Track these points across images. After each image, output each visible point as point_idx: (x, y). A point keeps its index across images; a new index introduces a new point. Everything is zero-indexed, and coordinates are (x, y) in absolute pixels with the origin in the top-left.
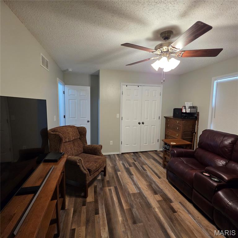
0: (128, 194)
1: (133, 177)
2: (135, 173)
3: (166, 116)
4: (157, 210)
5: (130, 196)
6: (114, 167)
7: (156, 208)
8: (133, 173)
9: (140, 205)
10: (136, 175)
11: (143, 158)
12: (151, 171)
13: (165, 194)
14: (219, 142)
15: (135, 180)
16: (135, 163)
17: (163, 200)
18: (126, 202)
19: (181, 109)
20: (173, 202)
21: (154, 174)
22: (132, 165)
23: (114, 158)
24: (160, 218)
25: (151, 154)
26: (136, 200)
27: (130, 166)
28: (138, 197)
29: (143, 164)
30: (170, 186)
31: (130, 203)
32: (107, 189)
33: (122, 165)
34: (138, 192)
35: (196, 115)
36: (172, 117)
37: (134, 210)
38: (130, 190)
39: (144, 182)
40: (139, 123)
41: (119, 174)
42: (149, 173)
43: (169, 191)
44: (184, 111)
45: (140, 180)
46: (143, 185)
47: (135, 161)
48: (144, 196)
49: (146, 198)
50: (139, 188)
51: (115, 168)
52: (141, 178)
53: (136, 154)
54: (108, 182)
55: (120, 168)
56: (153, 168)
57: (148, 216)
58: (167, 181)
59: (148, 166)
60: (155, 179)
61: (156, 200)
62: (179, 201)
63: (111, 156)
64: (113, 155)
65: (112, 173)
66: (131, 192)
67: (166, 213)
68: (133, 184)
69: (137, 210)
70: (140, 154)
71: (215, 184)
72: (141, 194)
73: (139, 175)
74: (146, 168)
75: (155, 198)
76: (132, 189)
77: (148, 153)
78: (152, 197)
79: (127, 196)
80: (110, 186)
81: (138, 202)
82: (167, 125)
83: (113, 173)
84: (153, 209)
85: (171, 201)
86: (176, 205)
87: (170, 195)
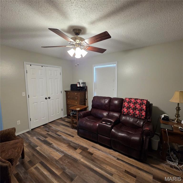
0: (56, 161)
1: (53, 146)
2: (53, 142)
3: (66, 90)
4: (82, 160)
5: (58, 162)
6: (29, 144)
7: (81, 159)
8: (51, 142)
9: (69, 164)
10: (55, 143)
11: (54, 127)
12: (65, 134)
13: (82, 146)
14: (103, 102)
15: (56, 147)
16: (49, 133)
17: (83, 150)
18: (57, 169)
19: (77, 85)
20: (89, 149)
21: (68, 136)
22: (47, 136)
23: (24, 136)
24: (86, 164)
25: (58, 121)
26: (64, 162)
27: (46, 137)
28: (65, 159)
29: (56, 132)
30: (82, 139)
31: (61, 167)
32: (32, 169)
33: (37, 140)
34: (63, 155)
35: (86, 88)
36: (70, 91)
37: (66, 171)
38: (55, 158)
39: (64, 145)
40: (46, 99)
41: (38, 150)
42: (64, 137)
43: (83, 143)
44: (78, 86)
45: (60, 145)
46: (64, 148)
47: (49, 132)
48: (69, 155)
49: (71, 156)
50: (62, 152)
51: (31, 145)
52: (60, 143)
53: (46, 125)
54: (30, 162)
55: (36, 144)
56: (65, 131)
57: (79, 168)
58: (78, 137)
59: (61, 132)
60: (70, 139)
61: (78, 153)
62: (91, 146)
63: (20, 136)
64: (22, 135)
65: (30, 151)
66: (57, 159)
67: (88, 158)
68: (55, 151)
69: (69, 169)
70: (49, 124)
71: (110, 126)
72: (66, 156)
73: (57, 142)
74: (60, 134)
75: (77, 153)
76: (57, 156)
77: (56, 122)
78: (75, 153)
79: (56, 163)
80: (35, 165)
81: (67, 163)
82: (68, 97)
83: (32, 151)
84: (79, 161)
85: (87, 149)
86: (91, 150)
87: (85, 145)
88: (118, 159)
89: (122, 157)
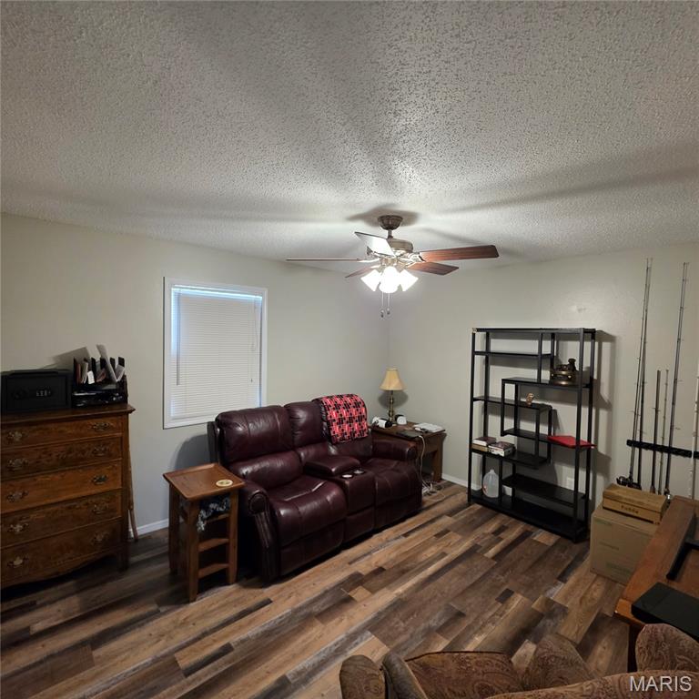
0: (396, 652)
5: (399, 646)
7: (395, 592)
9: (412, 618)
13: (338, 585)
17: (360, 585)
26: (401, 630)
28: (390, 630)
30: (300, 580)
31: (422, 637)
34: (368, 633)
37: (433, 623)
38: (379, 655)
43: (320, 580)
46: (329, 632)
57: (425, 599)
61: (370, 596)
62: (347, 565)
66: (384, 649)
69: (428, 619)
72: (374, 626)
75: (366, 598)
78: (367, 604)
81: (407, 623)
86: (363, 567)
88: (406, 535)
89: (401, 529)
